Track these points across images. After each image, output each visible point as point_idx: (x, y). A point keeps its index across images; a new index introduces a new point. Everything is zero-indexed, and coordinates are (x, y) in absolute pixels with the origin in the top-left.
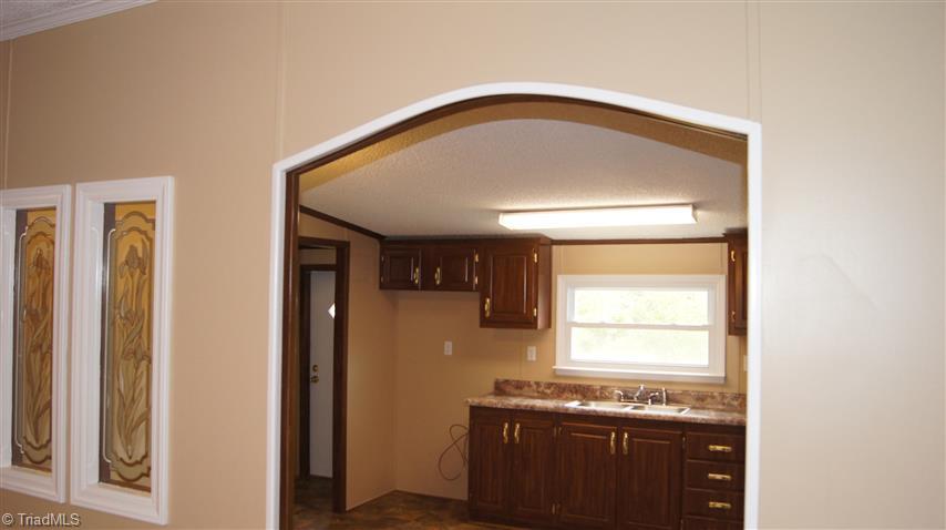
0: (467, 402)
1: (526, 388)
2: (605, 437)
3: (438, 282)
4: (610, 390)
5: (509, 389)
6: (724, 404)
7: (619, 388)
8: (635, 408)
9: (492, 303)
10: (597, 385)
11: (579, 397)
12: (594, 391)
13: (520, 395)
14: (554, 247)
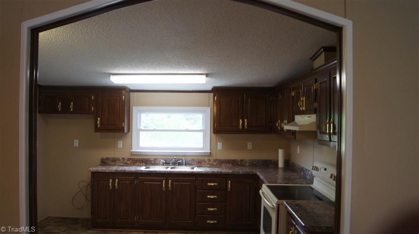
0: (90, 170)
1: (118, 162)
2: (160, 183)
3: (72, 110)
4: (158, 160)
5: (108, 162)
6: (209, 164)
7: (163, 159)
8: (172, 168)
9: (101, 120)
10: (152, 158)
11: (144, 164)
12: (151, 161)
13: (115, 165)
14: (131, 93)
